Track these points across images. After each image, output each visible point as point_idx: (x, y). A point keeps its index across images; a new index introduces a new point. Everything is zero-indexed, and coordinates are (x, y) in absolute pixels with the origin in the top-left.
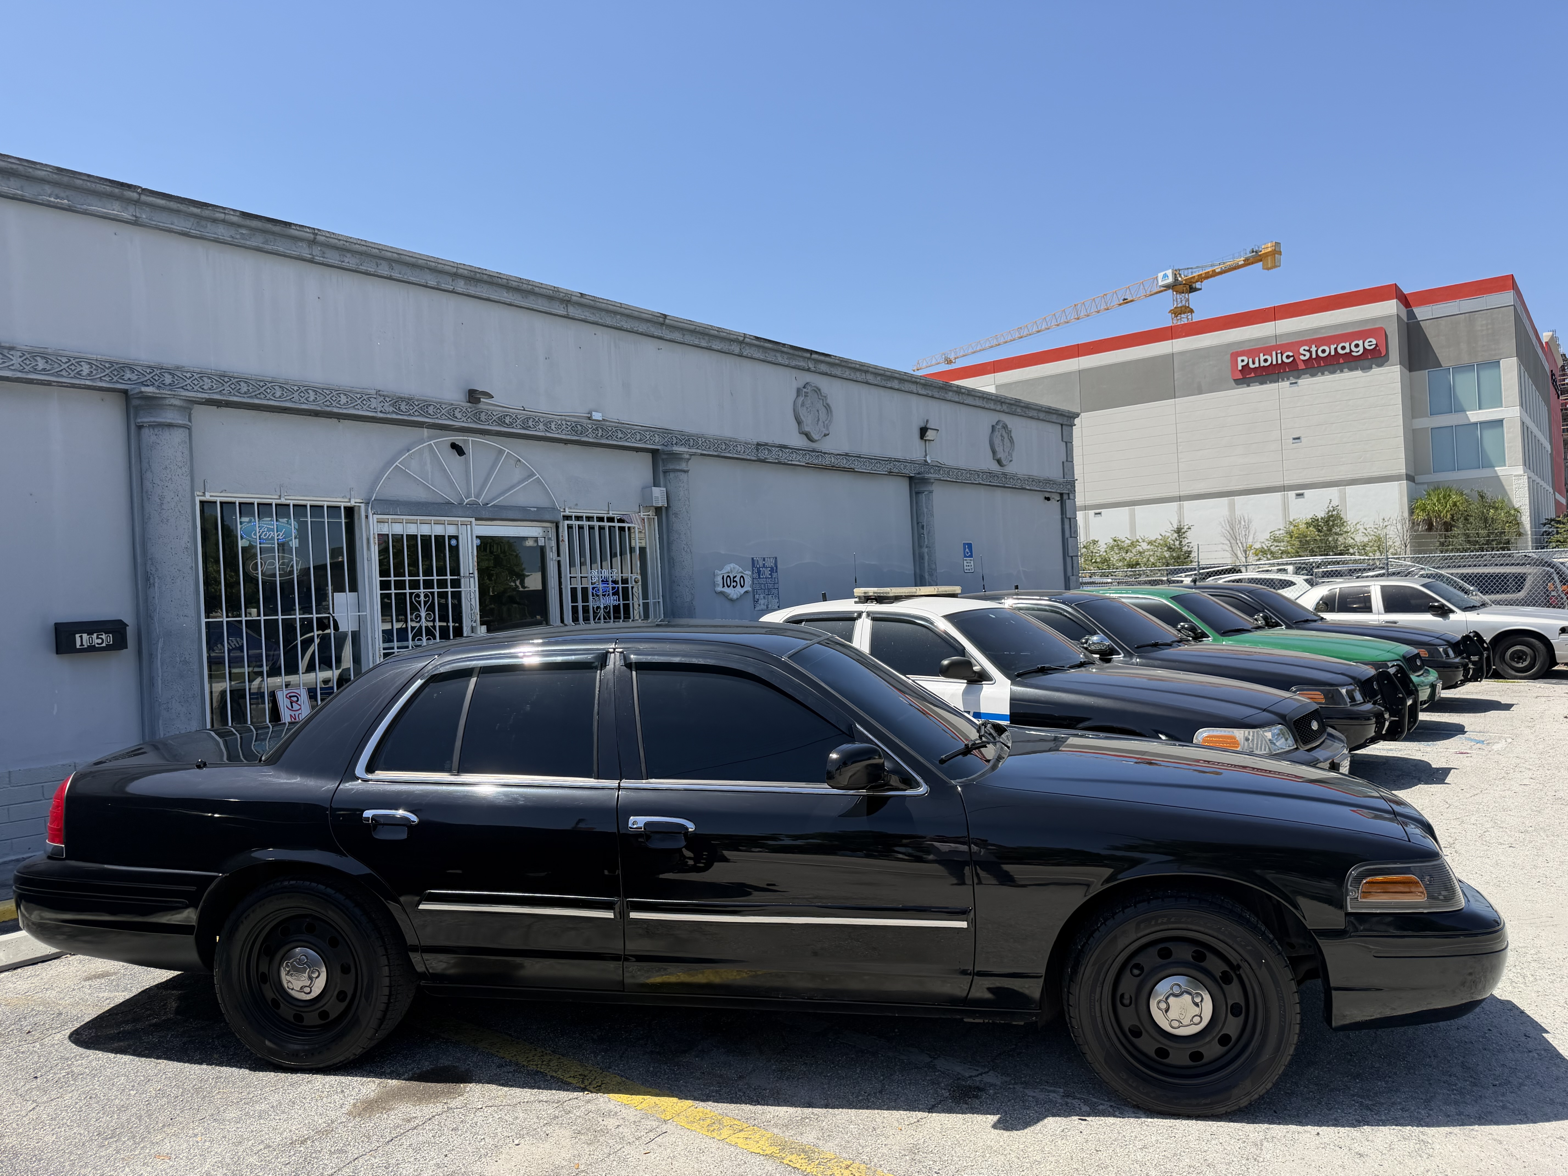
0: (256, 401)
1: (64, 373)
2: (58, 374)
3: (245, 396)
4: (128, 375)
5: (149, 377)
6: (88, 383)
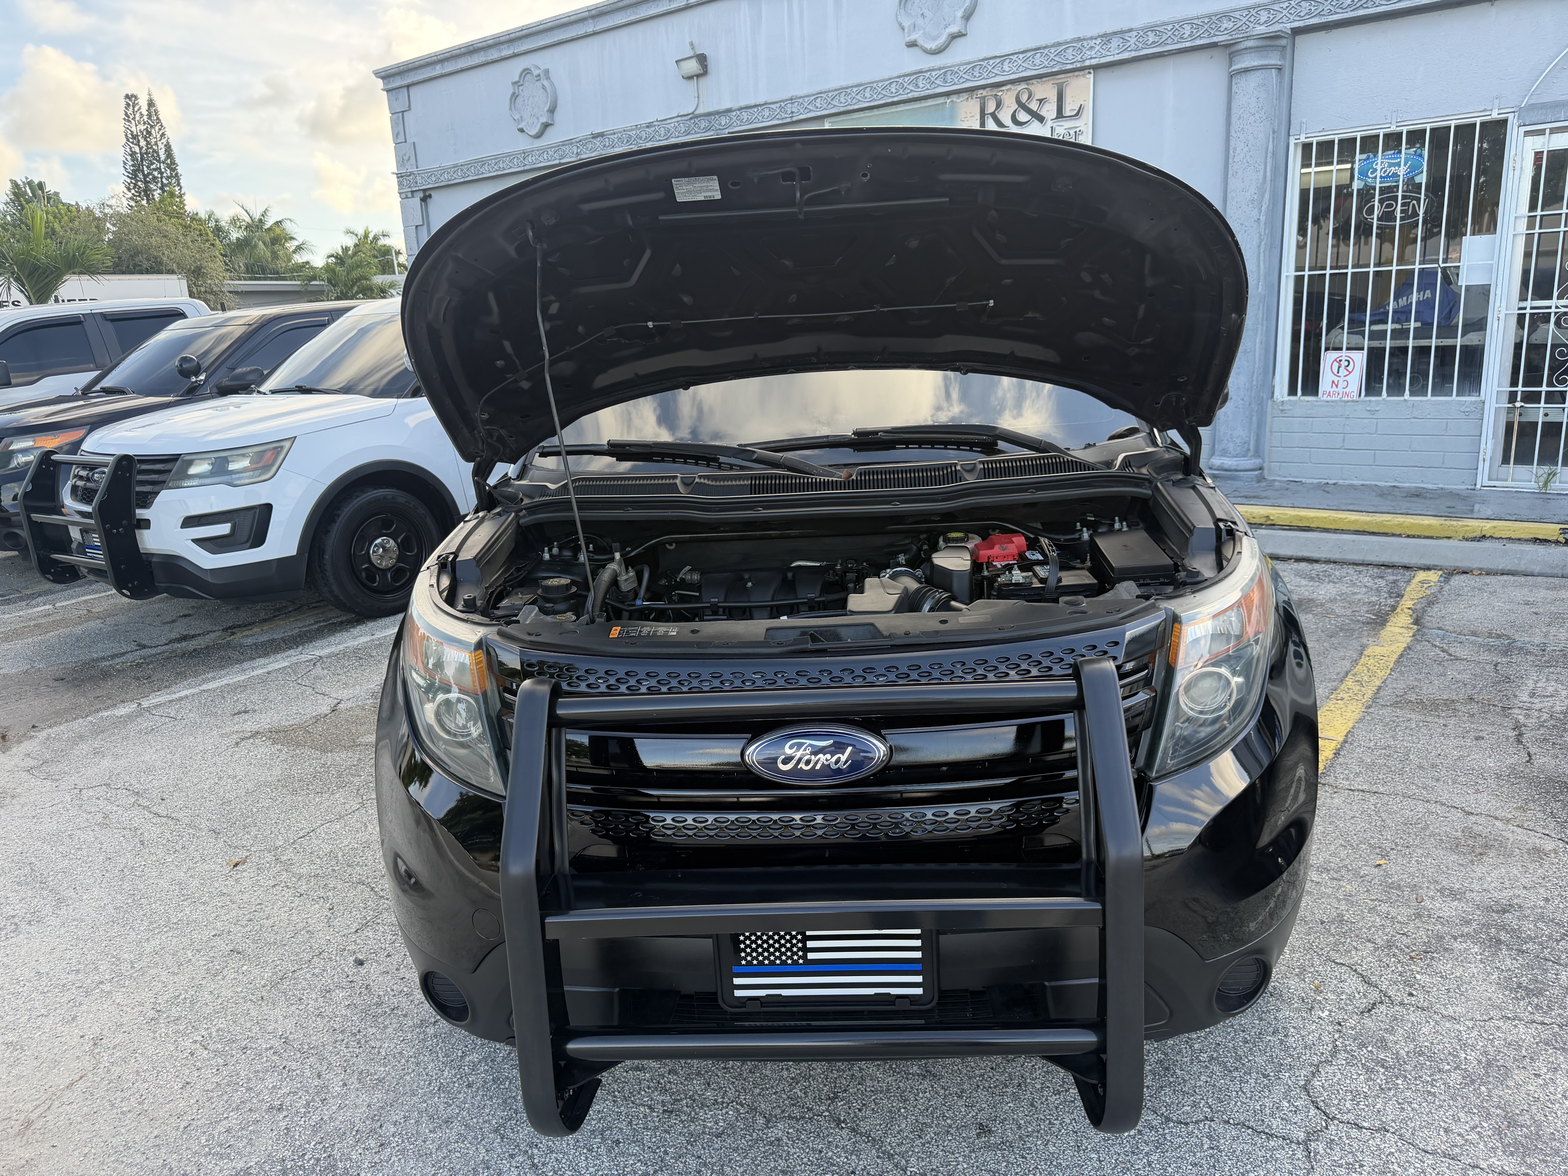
0: (1361, 12)
1: (1169, 41)
2: (1164, 44)
3: (1349, 9)
4: (1227, 24)
5: (1244, 20)
6: (1188, 44)
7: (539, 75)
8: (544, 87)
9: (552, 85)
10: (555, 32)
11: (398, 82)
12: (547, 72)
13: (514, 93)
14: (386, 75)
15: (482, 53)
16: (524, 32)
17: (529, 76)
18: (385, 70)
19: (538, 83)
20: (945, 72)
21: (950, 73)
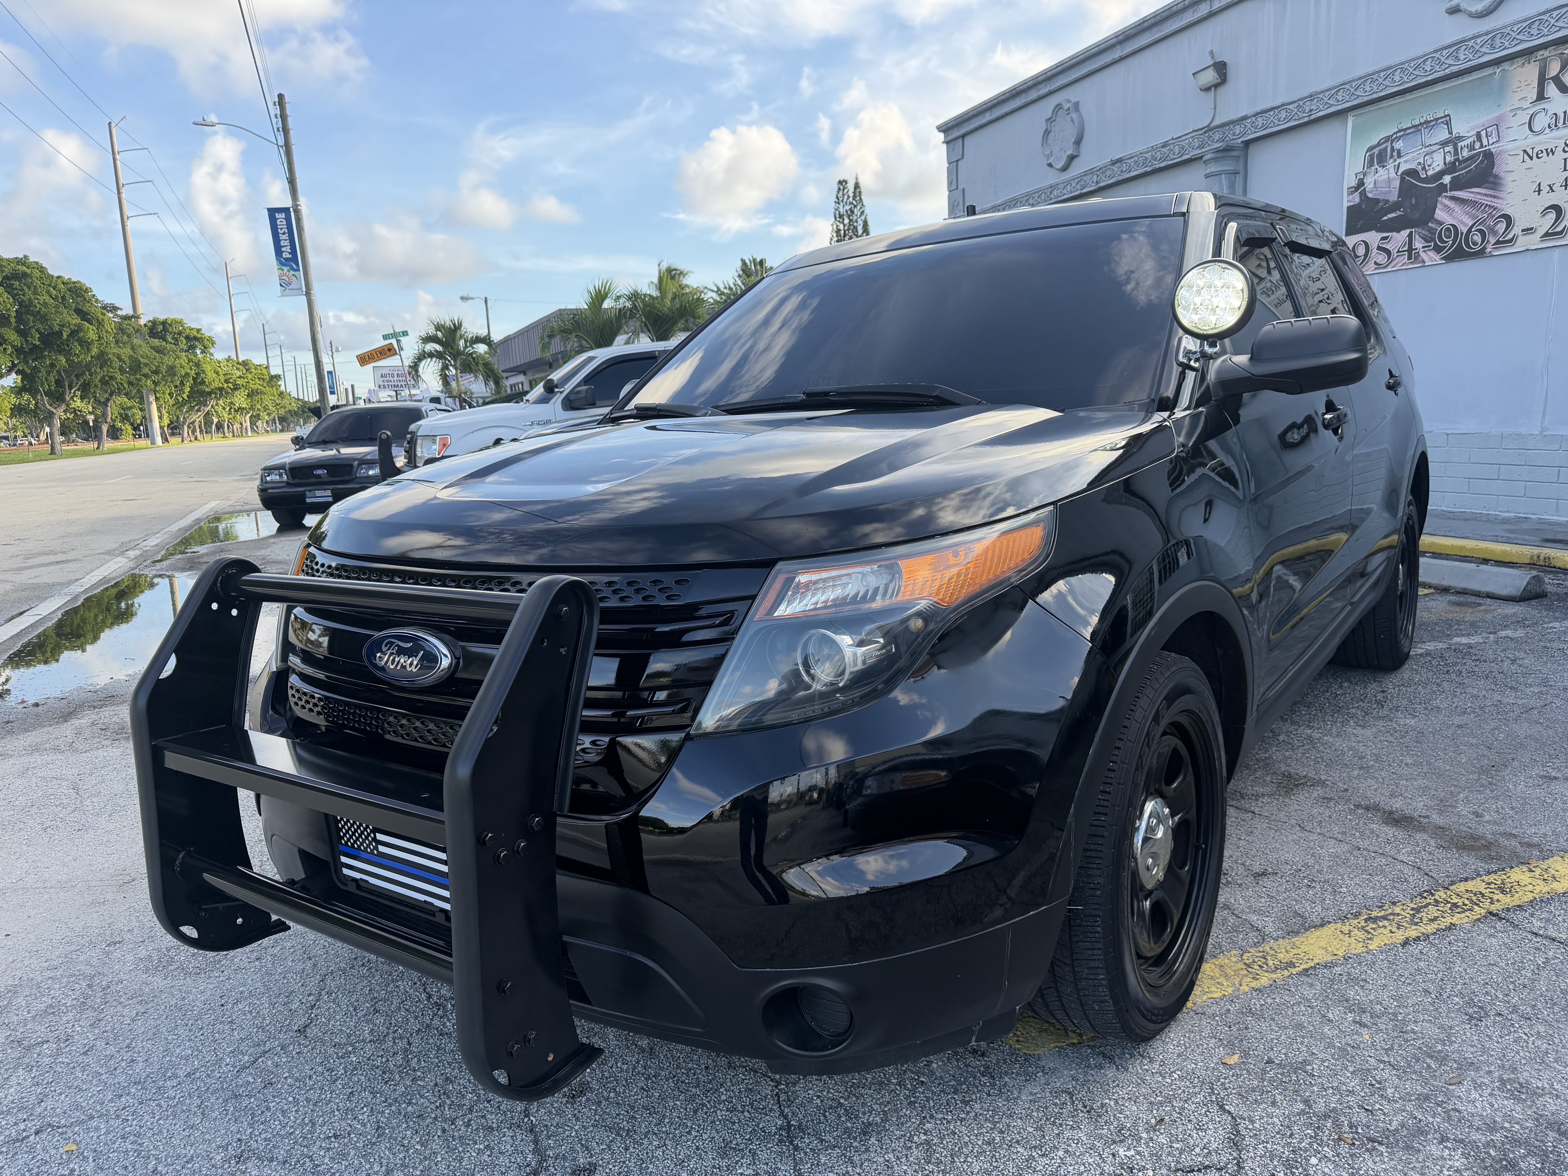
7: (1069, 109)
8: (1072, 121)
9: (1081, 116)
10: (1087, 63)
11: (956, 133)
12: (1077, 105)
13: (1047, 130)
14: (946, 129)
15: (1024, 95)
16: (1059, 68)
17: (1060, 111)
18: (946, 124)
19: (1068, 117)
20: (1492, 36)
21: (1499, 36)
